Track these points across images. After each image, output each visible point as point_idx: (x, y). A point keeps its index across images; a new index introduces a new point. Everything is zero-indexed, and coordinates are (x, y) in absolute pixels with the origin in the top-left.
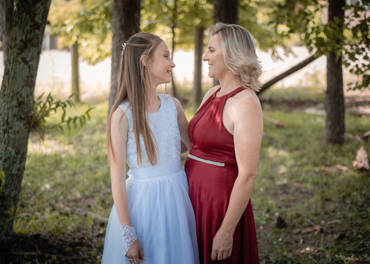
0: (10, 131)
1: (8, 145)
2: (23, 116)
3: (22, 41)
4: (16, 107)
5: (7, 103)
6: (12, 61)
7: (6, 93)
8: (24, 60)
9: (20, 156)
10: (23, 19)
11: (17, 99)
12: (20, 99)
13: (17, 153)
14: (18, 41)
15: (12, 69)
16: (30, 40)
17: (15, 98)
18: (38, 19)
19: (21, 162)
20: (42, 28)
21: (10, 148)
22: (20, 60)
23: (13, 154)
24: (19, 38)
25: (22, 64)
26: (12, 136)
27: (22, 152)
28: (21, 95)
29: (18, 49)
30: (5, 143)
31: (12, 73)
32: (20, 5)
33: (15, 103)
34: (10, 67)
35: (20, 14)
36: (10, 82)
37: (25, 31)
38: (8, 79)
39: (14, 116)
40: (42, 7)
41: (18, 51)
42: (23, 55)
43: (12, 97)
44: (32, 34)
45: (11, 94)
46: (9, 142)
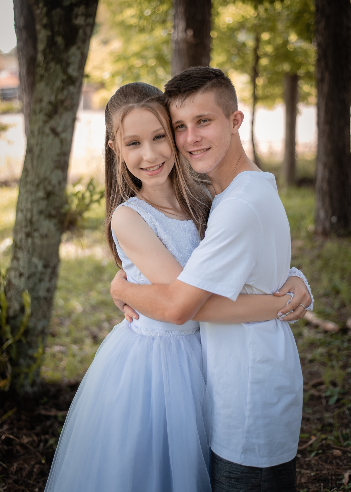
0: (36, 234)
1: (32, 255)
2: (53, 212)
3: (50, 103)
4: (43, 199)
5: (31, 194)
6: (36, 132)
7: (29, 179)
8: (54, 132)
9: (49, 271)
10: (52, 71)
11: (45, 188)
12: (49, 188)
13: (45, 266)
14: (45, 104)
15: (37, 144)
16: (62, 102)
17: (41, 187)
18: (72, 71)
19: (51, 279)
20: (77, 84)
21: (35, 260)
22: (47, 130)
23: (40, 267)
24: (46, 99)
25: (51, 137)
26: (38, 241)
27: (52, 264)
28: (50, 183)
29: (46, 115)
30: (29, 251)
31: (36, 150)
32: (48, 51)
33: (41, 194)
34: (33, 141)
35: (48, 63)
36: (35, 163)
37: (55, 88)
38: (32, 160)
39: (41, 212)
40: (78, 53)
41: (45, 118)
42: (52, 123)
43: (38, 185)
44: (65, 92)
45: (36, 181)
46: (34, 250)
